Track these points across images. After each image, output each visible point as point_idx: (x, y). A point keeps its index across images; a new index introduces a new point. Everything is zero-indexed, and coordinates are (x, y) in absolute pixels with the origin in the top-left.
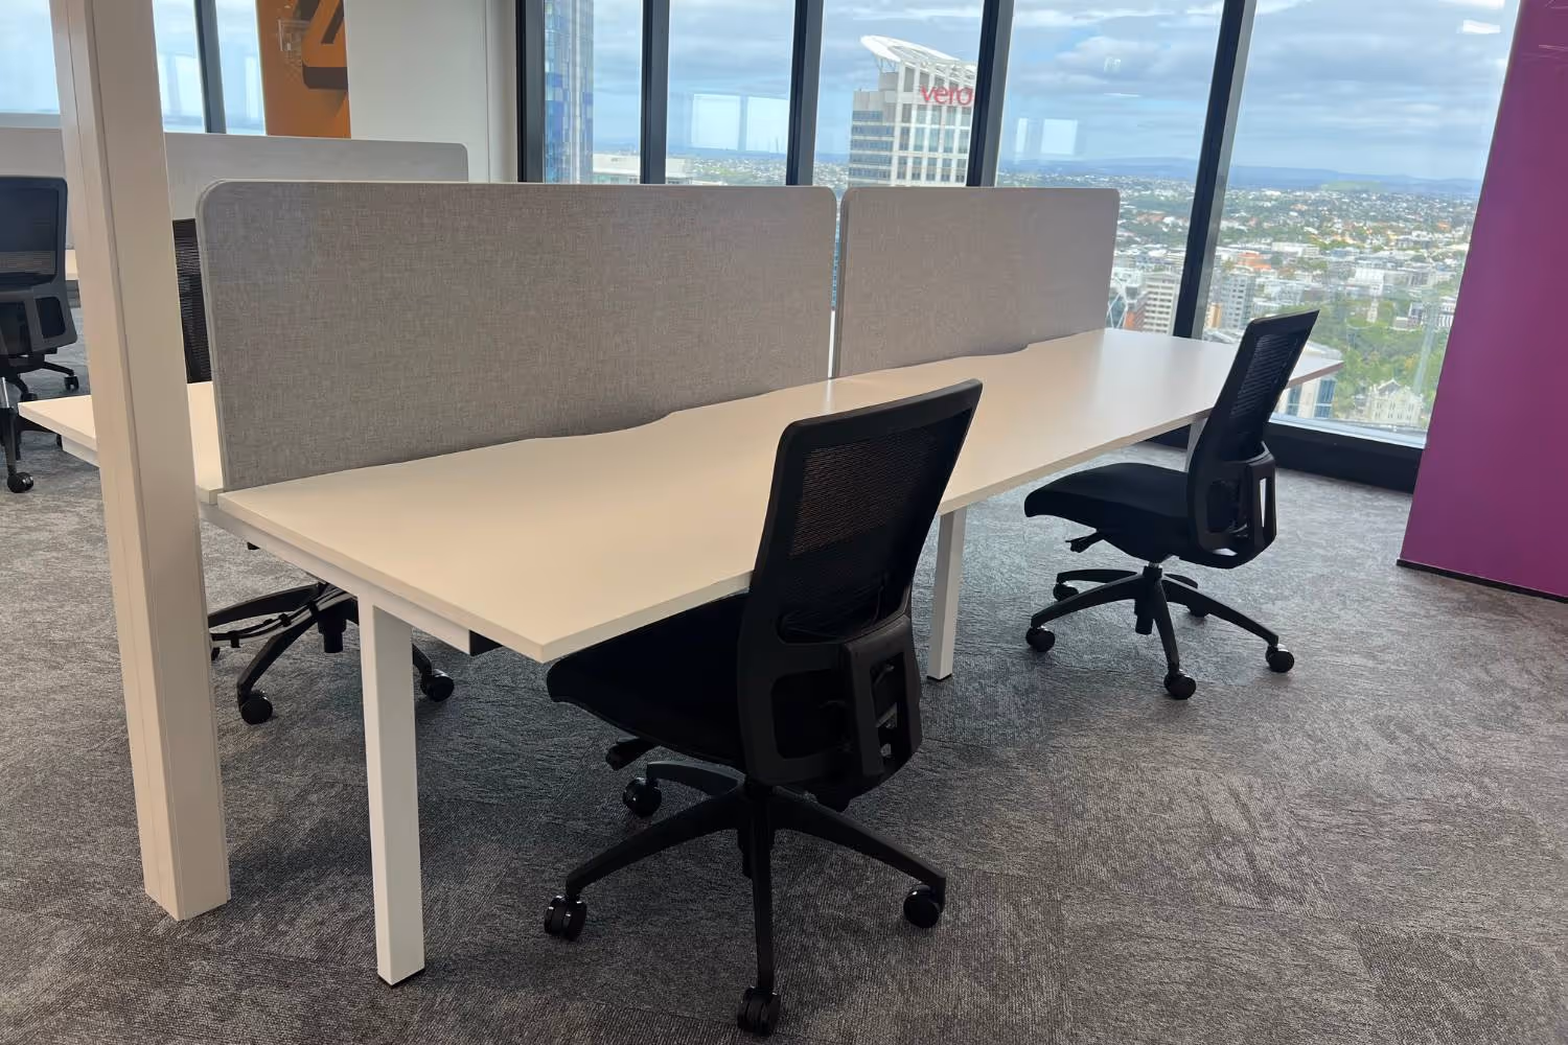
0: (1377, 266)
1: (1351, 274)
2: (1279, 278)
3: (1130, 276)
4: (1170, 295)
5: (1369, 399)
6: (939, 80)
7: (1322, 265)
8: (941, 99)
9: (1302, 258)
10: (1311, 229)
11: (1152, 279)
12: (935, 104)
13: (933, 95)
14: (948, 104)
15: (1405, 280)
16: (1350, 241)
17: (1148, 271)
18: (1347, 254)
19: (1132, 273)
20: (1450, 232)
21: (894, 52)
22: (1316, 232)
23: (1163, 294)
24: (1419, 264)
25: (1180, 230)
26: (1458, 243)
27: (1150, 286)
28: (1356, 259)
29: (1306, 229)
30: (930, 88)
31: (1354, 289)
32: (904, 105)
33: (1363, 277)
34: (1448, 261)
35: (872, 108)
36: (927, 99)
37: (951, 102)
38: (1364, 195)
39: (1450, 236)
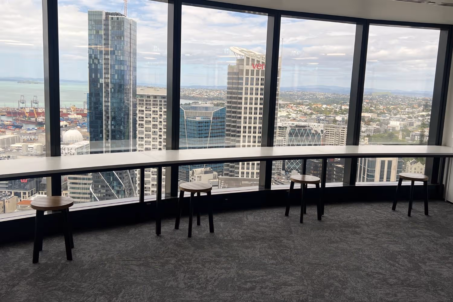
0: (397, 120)
1: (388, 123)
2: (365, 125)
3: (319, 126)
4: (334, 132)
5: (407, 166)
6: (258, 61)
7: (379, 121)
8: (259, 68)
9: (371, 118)
10: (372, 108)
11: (327, 127)
12: (257, 69)
13: (256, 66)
14: (261, 69)
15: (406, 125)
16: (386, 112)
17: (325, 124)
18: (387, 116)
19: (320, 125)
20: (418, 108)
21: (241, 52)
22: (374, 109)
23: (331, 132)
24: (410, 119)
25: (328, 109)
26: (421, 112)
27: (326, 129)
28: (390, 118)
29: (371, 108)
30: (255, 64)
31: (390, 128)
32: (246, 70)
33: (393, 124)
34: (419, 118)
35: (235, 71)
36: (254, 68)
37: (262, 69)
38: (387, 97)
39: (418, 110)
